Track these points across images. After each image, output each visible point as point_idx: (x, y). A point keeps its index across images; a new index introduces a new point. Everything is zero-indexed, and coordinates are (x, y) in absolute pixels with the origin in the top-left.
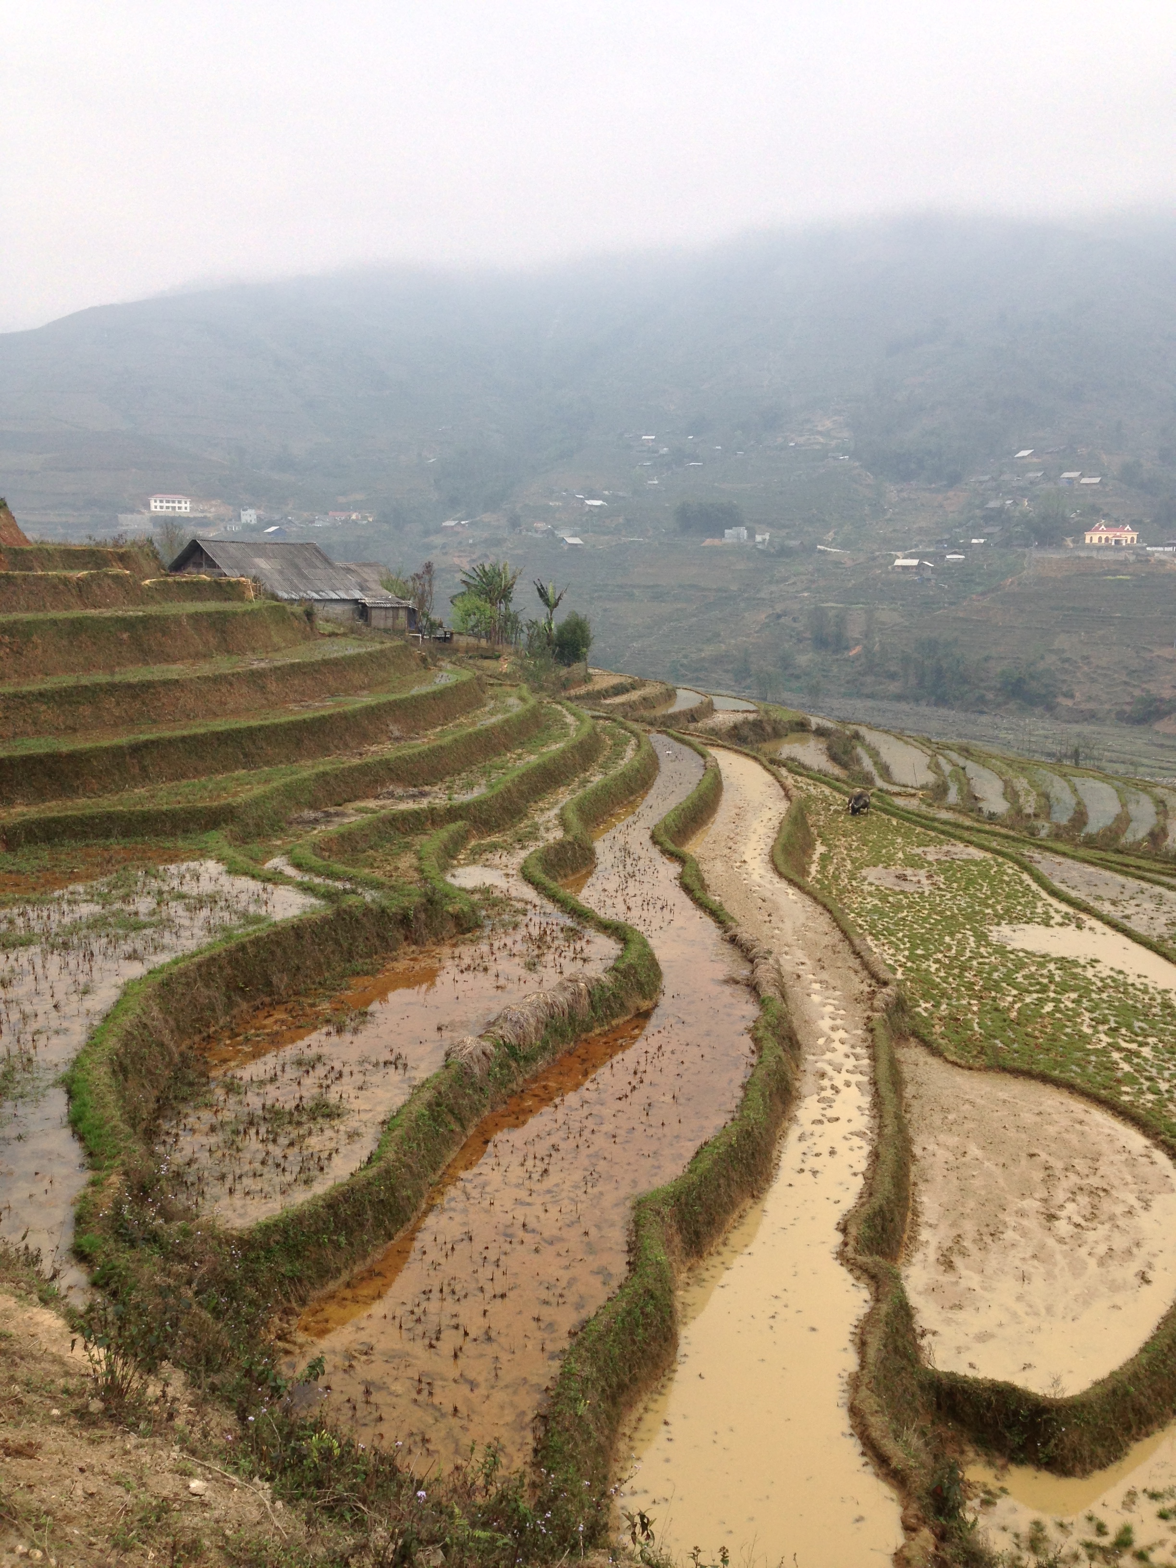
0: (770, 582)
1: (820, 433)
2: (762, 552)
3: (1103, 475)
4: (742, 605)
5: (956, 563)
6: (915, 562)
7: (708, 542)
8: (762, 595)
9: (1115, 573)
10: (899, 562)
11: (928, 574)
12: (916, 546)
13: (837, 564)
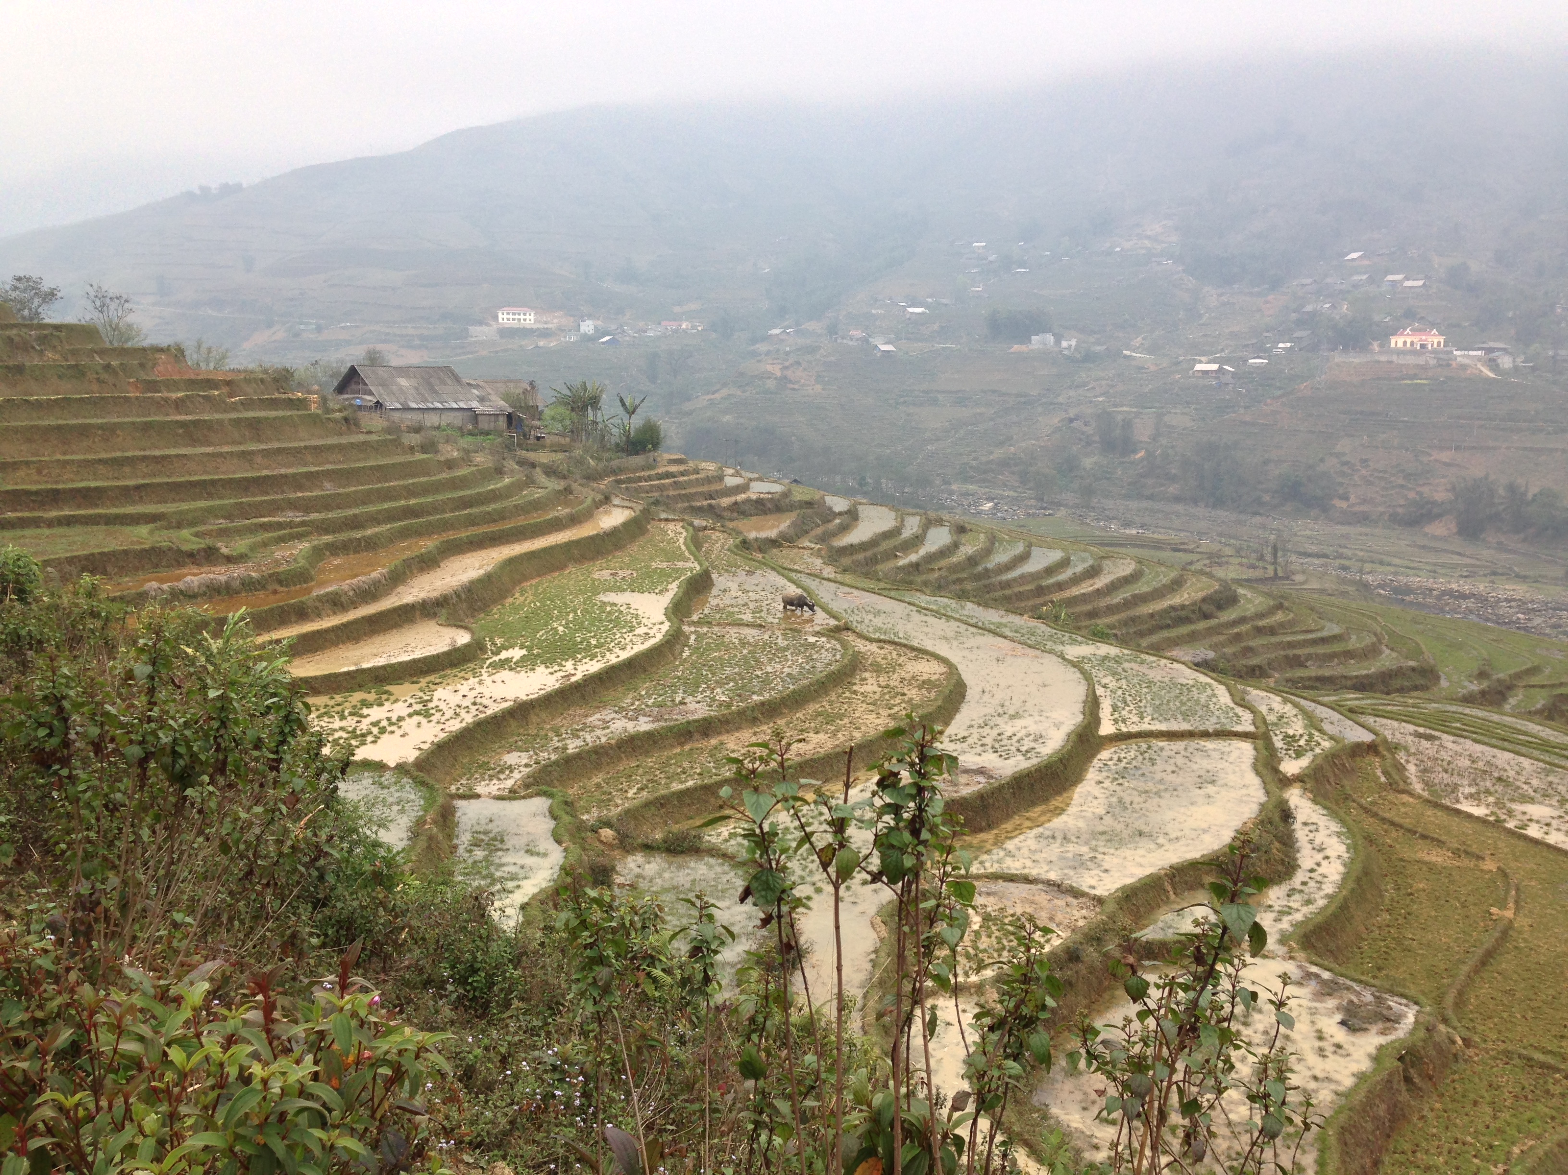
0: (1070, 388)
1: (1148, 237)
2: (1067, 358)
3: (1427, 277)
4: (1040, 409)
5: (1258, 367)
6: (1214, 367)
7: (1016, 348)
8: (1061, 399)
9: (1415, 376)
10: (1199, 367)
11: (1227, 378)
12: (1222, 350)
13: (1140, 368)
